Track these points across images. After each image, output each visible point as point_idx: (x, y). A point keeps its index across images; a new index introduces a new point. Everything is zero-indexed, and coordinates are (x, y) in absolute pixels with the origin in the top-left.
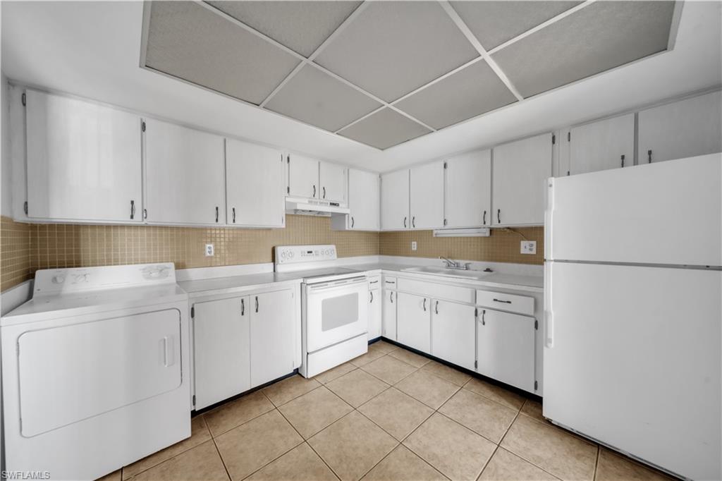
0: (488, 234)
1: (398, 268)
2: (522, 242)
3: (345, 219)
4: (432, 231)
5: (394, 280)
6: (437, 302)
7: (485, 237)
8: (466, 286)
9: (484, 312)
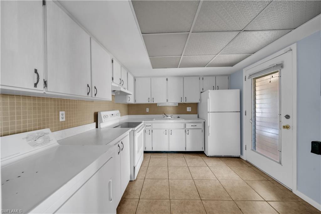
0: (177, 105)
1: (152, 119)
2: (187, 108)
3: (126, 97)
4: (157, 104)
5: (150, 125)
6: (171, 130)
7: (177, 106)
8: (182, 123)
9: (188, 130)
